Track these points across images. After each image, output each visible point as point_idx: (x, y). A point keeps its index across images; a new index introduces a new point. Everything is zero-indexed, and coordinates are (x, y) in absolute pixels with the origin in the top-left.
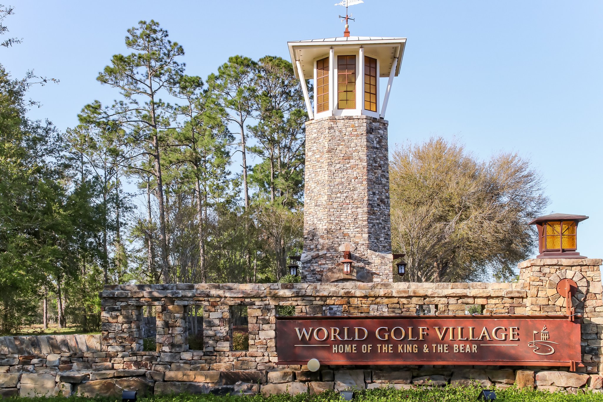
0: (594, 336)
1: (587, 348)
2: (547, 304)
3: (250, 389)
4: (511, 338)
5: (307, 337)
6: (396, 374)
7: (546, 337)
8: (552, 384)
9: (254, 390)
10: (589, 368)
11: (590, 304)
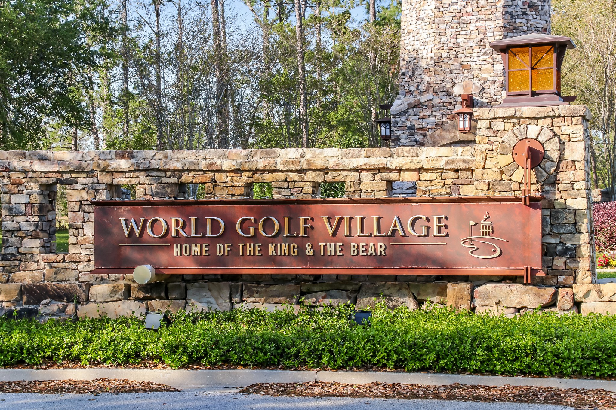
0: (569, 228)
1: (559, 248)
2: (499, 178)
3: (63, 310)
4: (436, 233)
5: (137, 232)
6: (275, 288)
7: (488, 230)
8: (497, 304)
9: (69, 313)
10: (561, 279)
11: (565, 177)
